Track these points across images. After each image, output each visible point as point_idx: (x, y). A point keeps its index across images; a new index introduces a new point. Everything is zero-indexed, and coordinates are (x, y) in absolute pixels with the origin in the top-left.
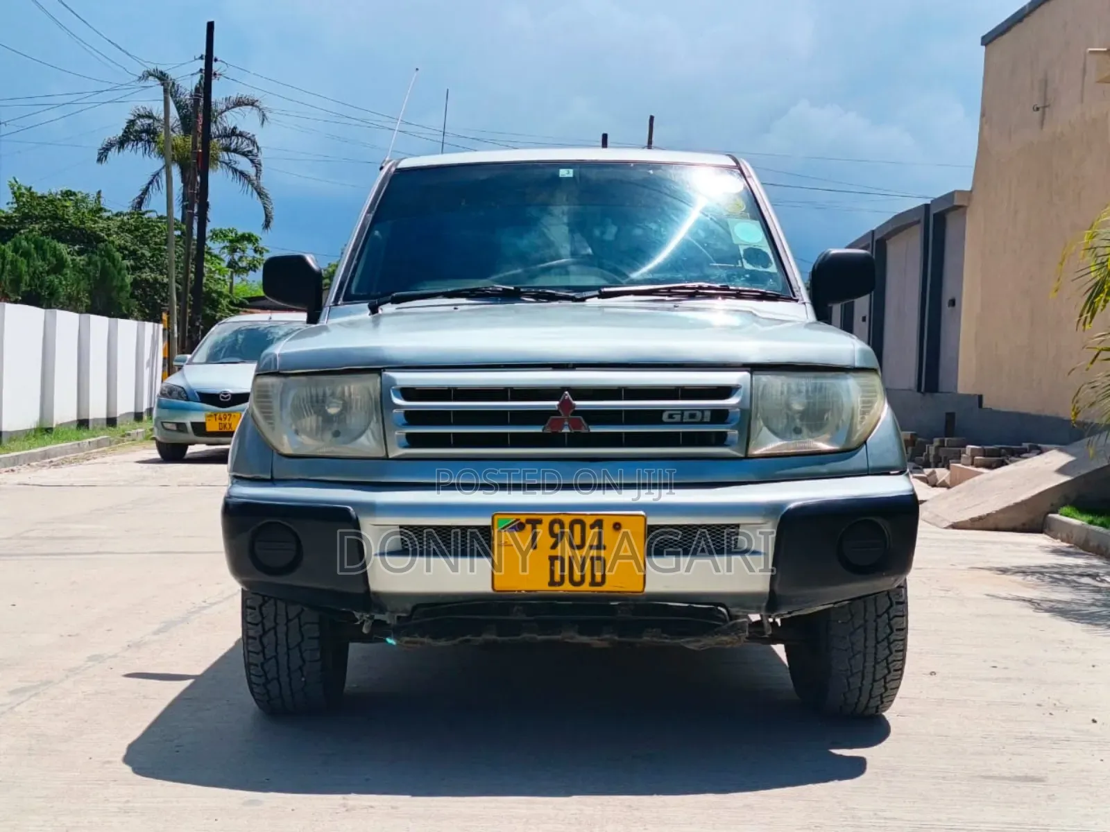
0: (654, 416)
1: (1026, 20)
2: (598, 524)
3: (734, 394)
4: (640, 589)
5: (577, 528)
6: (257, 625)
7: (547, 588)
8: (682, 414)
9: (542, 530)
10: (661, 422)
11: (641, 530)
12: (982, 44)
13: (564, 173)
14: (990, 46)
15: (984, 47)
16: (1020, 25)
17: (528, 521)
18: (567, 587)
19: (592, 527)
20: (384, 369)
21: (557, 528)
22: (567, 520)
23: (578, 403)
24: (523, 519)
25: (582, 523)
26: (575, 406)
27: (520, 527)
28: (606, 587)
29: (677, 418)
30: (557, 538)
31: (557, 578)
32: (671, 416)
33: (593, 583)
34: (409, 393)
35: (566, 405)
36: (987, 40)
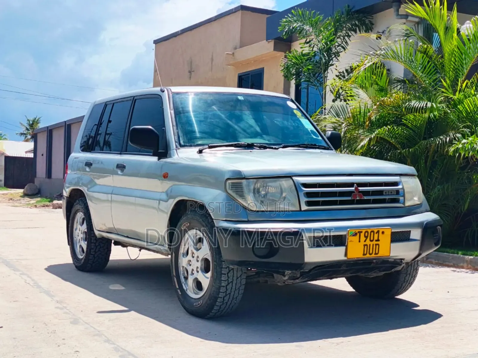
0: (380, 193)
1: (178, 37)
2: (378, 232)
3: (400, 185)
4: (388, 255)
5: (372, 233)
6: (226, 281)
7: (362, 256)
8: (389, 192)
9: (362, 235)
10: (383, 195)
11: (390, 233)
12: (154, 43)
13: (240, 98)
14: (158, 44)
15: (154, 45)
16: (174, 38)
17: (359, 232)
18: (368, 255)
19: (376, 233)
20: (293, 176)
21: (366, 234)
22: (369, 231)
23: (359, 188)
24: (357, 232)
25: (373, 231)
26: (359, 189)
27: (355, 234)
28: (379, 255)
29: (387, 193)
30: (366, 237)
31: (365, 253)
32: (386, 193)
33: (376, 254)
34: (306, 185)
35: (356, 189)
36: (156, 42)
